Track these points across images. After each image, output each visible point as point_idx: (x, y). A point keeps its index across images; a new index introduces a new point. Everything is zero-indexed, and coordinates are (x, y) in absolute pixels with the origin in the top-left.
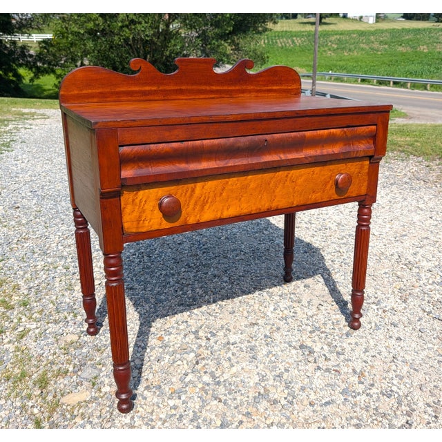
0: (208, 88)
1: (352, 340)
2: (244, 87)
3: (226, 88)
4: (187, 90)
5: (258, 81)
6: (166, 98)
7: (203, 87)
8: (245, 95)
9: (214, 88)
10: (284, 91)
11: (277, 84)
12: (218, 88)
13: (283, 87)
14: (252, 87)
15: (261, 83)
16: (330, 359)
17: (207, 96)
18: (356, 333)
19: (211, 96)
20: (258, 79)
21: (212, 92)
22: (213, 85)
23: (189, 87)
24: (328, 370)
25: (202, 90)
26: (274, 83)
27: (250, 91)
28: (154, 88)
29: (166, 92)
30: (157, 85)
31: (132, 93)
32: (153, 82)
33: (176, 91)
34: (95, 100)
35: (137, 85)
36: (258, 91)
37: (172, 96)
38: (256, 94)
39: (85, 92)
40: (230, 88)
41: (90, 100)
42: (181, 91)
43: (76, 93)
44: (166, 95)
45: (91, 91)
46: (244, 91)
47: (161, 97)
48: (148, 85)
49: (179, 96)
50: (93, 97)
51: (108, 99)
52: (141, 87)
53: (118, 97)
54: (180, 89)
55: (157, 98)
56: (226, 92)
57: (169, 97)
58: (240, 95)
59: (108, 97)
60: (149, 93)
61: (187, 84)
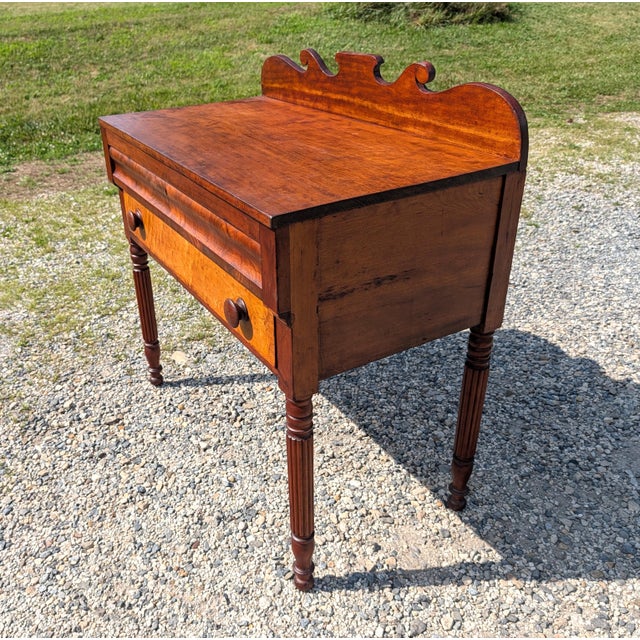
0: (370, 105)
2: (416, 116)
3: (391, 110)
4: (348, 103)
6: (329, 110)
7: (365, 103)
8: (417, 131)
9: (377, 107)
14: (426, 119)
21: (375, 113)
22: (375, 102)
23: (351, 99)
25: (364, 107)
27: (425, 125)
28: (319, 93)
29: (330, 101)
30: (323, 89)
31: (303, 95)
32: (318, 85)
33: (339, 103)
34: (281, 97)
35: (307, 86)
36: (436, 128)
37: (336, 109)
38: (434, 134)
39: (274, 85)
40: (396, 113)
41: (278, 96)
42: (343, 104)
43: (270, 85)
44: (331, 106)
45: (277, 85)
46: (415, 123)
47: (325, 107)
48: (315, 88)
49: (342, 112)
50: (279, 93)
51: (289, 99)
52: (310, 89)
53: (295, 98)
54: (342, 100)
55: (322, 108)
56: (391, 118)
57: (332, 108)
58: (410, 129)
59: (288, 96)
60: (316, 98)
61: (348, 94)
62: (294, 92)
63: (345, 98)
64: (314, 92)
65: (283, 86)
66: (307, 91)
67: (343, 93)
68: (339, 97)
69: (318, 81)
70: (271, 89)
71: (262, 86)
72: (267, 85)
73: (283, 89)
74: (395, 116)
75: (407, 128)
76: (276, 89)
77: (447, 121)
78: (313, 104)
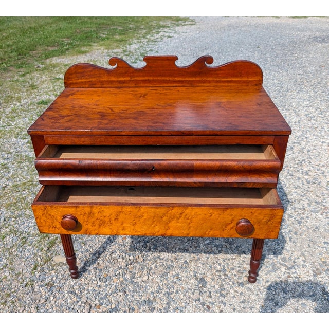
0: (171, 79)
1: (240, 289)
2: (204, 79)
3: (187, 79)
4: (153, 80)
5: (218, 74)
6: (137, 86)
7: (167, 78)
8: (205, 85)
9: (177, 79)
10: (244, 82)
11: (237, 76)
12: (181, 79)
14: (211, 79)
15: (220, 75)
16: (211, 297)
17: (171, 85)
18: (249, 285)
19: (174, 85)
20: (217, 72)
21: (175, 82)
22: (175, 77)
23: (155, 78)
24: (203, 304)
25: (166, 80)
26: (233, 76)
27: (209, 82)
28: (128, 79)
29: (137, 82)
30: (130, 76)
31: (112, 82)
32: (127, 74)
33: (145, 81)
34: (87, 86)
35: (115, 76)
36: (217, 82)
37: (142, 85)
38: (216, 84)
39: (80, 81)
40: (191, 79)
41: (84, 86)
42: (149, 81)
43: (74, 81)
44: (137, 84)
45: (83, 80)
46: (204, 82)
47: (133, 85)
48: (123, 77)
49: (148, 85)
50: (85, 84)
51: (95, 86)
52: (118, 78)
53: (102, 84)
54: (148, 80)
55: (130, 86)
56: (188, 82)
57: (139, 85)
58: (200, 85)
59: (95, 84)
60: (124, 82)
61: (154, 76)
63: (151, 78)
64: (122, 79)
65: (91, 79)
66: (115, 79)
67: (151, 76)
68: (143, 78)
70: (76, 83)
71: (65, 83)
72: (71, 81)
73: (90, 81)
74: (190, 81)
75: (198, 85)
76: (82, 82)
77: (224, 78)
78: (121, 85)
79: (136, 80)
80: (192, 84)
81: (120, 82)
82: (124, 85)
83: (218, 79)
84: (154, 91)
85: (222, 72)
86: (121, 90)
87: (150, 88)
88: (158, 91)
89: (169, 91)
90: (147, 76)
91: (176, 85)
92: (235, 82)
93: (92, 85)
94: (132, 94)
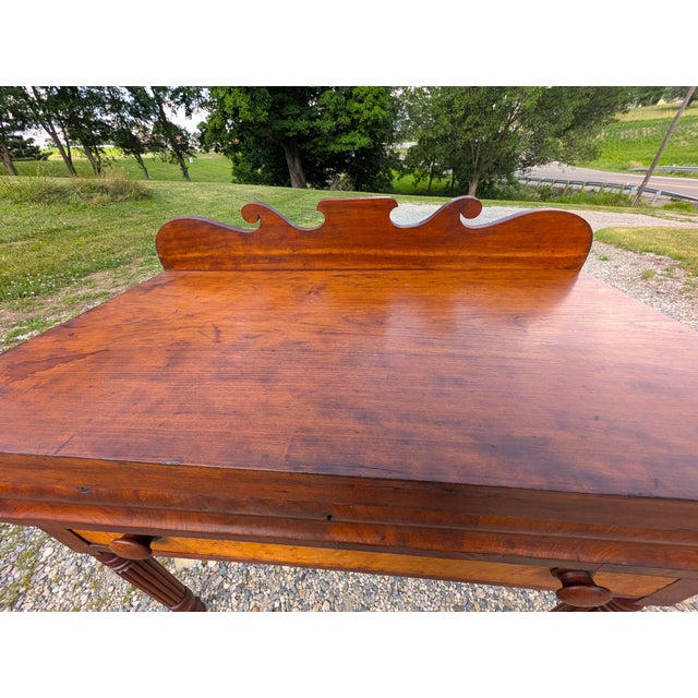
0: (380, 252)
2: (452, 253)
3: (414, 253)
4: (342, 255)
5: (486, 242)
6: (308, 267)
7: (371, 252)
8: (452, 266)
9: (392, 253)
10: (541, 261)
11: (528, 248)
12: (397, 253)
13: (542, 254)
15: (490, 245)
17: (379, 266)
19: (386, 266)
20: (486, 239)
21: (388, 259)
22: (390, 248)
23: (346, 251)
25: (369, 255)
26: (520, 246)
27: (463, 260)
28: (287, 252)
29: (307, 258)
30: (292, 246)
31: (255, 259)
32: (284, 242)
33: (323, 257)
34: (207, 267)
35: (259, 247)
36: (481, 260)
37: (319, 265)
38: (477, 265)
39: (190, 255)
40: (422, 254)
41: (200, 266)
42: (332, 257)
43: (179, 256)
44: (308, 263)
45: (196, 255)
46: (451, 260)
47: (299, 266)
48: (277, 247)
49: (330, 266)
50: (202, 263)
51: (223, 267)
52: (266, 250)
53: (236, 263)
54: (331, 255)
55: (293, 267)
56: (414, 259)
57: (312, 266)
58: (442, 266)
59: (223, 264)
60: (281, 259)
61: (342, 246)
62: (233, 259)
63: (335, 251)
64: (275, 252)
65: (209, 253)
66: (260, 252)
67: (336, 246)
68: (319, 251)
69: (282, 238)
70: (184, 261)
71: (162, 260)
72: (172, 257)
73: (211, 257)
74: (420, 257)
75: (436, 267)
76: (195, 258)
77: (498, 251)
78: (275, 265)
79: (305, 256)
80: (423, 264)
81: (271, 259)
82: (281, 265)
83: (484, 255)
84: (344, 280)
85: (495, 238)
86: (274, 275)
87: (335, 273)
88: (351, 280)
89: (375, 280)
90: (328, 246)
91: (390, 266)
92: (522, 260)
93: (216, 264)
94: (293, 285)
